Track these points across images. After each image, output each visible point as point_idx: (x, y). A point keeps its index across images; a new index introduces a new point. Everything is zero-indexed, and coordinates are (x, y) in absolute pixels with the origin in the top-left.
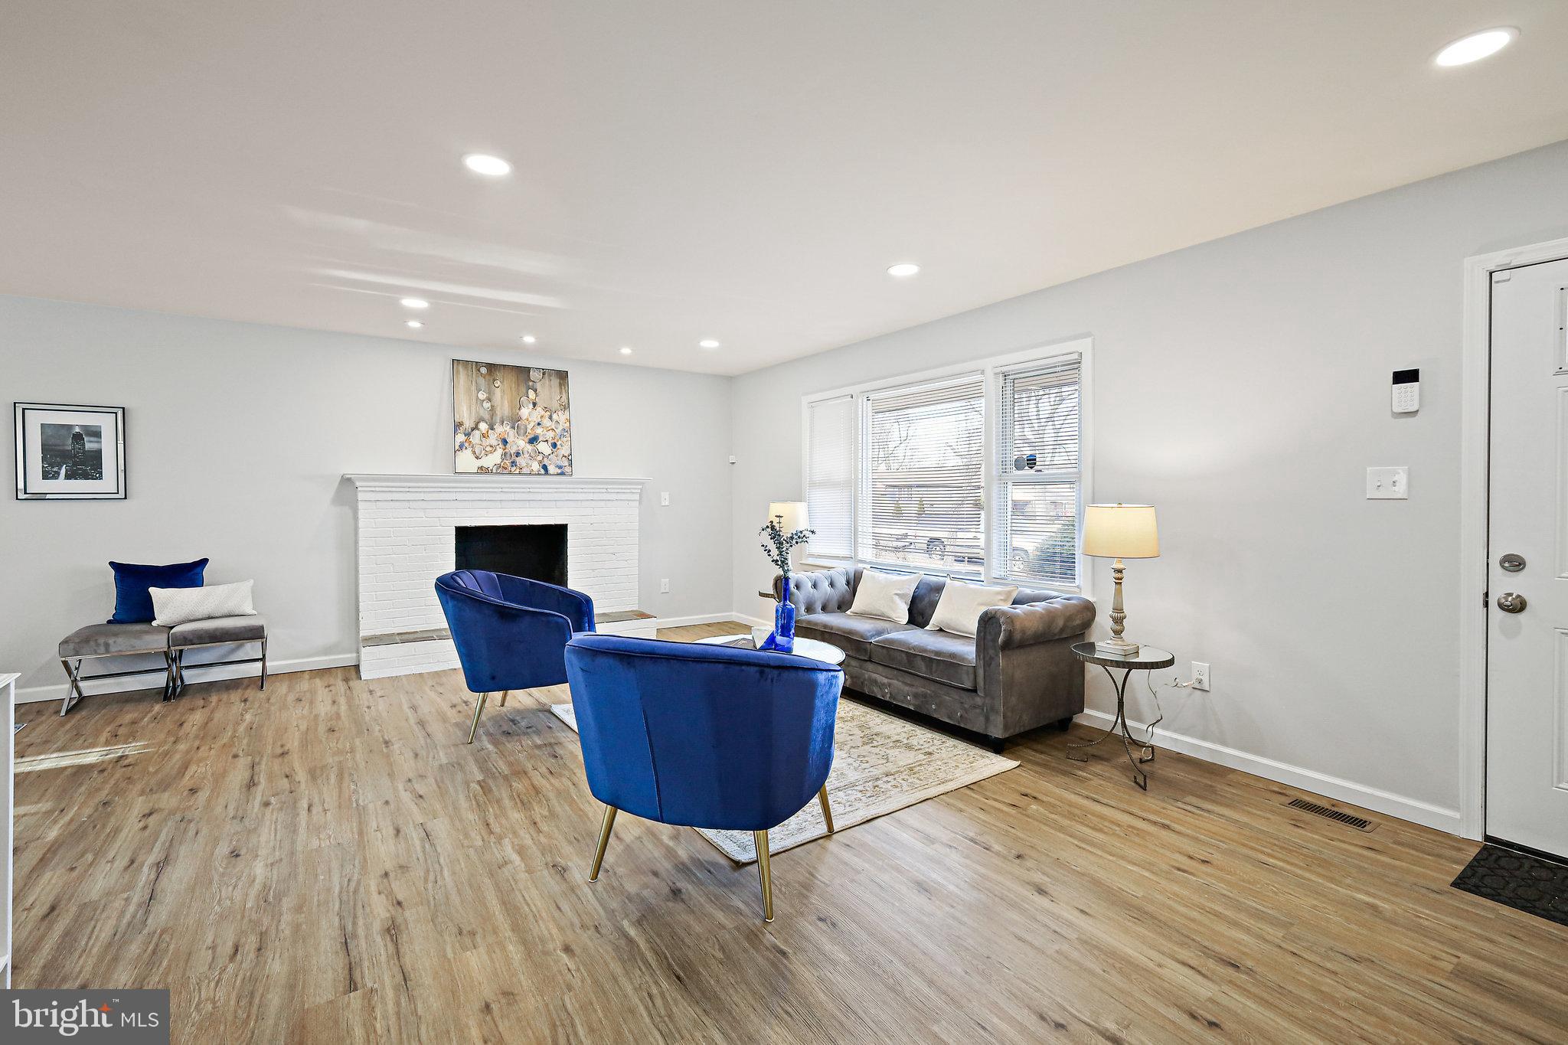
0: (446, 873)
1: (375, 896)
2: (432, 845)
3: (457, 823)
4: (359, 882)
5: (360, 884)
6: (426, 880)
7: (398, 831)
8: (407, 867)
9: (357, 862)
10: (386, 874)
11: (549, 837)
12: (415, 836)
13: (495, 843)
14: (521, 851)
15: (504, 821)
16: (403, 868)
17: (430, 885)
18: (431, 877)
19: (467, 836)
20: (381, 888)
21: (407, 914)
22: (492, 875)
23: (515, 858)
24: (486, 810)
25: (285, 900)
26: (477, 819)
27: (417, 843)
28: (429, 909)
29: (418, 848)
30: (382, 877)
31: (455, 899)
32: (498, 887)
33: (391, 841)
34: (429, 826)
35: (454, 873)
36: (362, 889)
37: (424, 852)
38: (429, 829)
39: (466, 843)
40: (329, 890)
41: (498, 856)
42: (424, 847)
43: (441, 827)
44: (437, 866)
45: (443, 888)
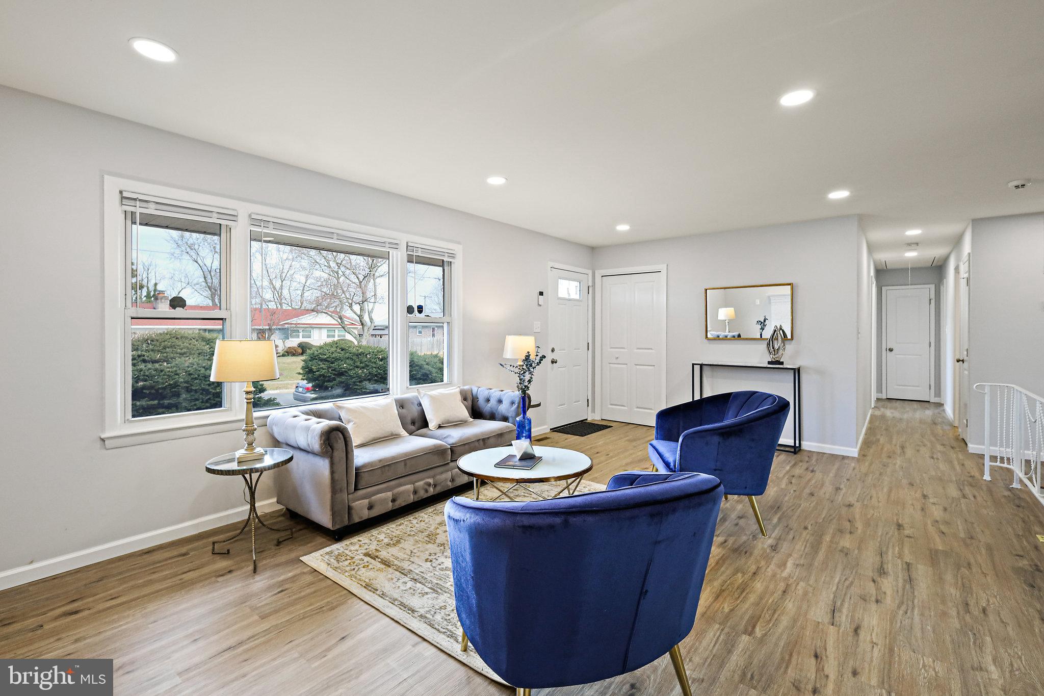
0: (837, 580)
1: (889, 592)
2: (834, 603)
3: (805, 607)
4: (899, 607)
5: (898, 606)
6: (852, 583)
7: (856, 630)
8: (861, 598)
9: (899, 624)
10: (877, 601)
11: (758, 561)
12: (843, 617)
13: (793, 578)
14: (783, 565)
15: (772, 586)
16: (864, 599)
17: (851, 579)
18: (847, 583)
19: (805, 594)
20: (883, 596)
21: (871, 574)
22: (811, 565)
23: (790, 564)
24: (774, 602)
25: (958, 626)
26: (787, 601)
27: (845, 611)
28: (858, 570)
29: (846, 605)
30: (881, 602)
31: (840, 567)
32: (813, 559)
33: (865, 624)
34: (827, 619)
35: (832, 577)
36: (897, 602)
37: (843, 601)
38: (830, 616)
39: (811, 589)
40: (922, 615)
41: (798, 570)
42: (842, 604)
43: (819, 613)
44: (840, 587)
45: (844, 574)
